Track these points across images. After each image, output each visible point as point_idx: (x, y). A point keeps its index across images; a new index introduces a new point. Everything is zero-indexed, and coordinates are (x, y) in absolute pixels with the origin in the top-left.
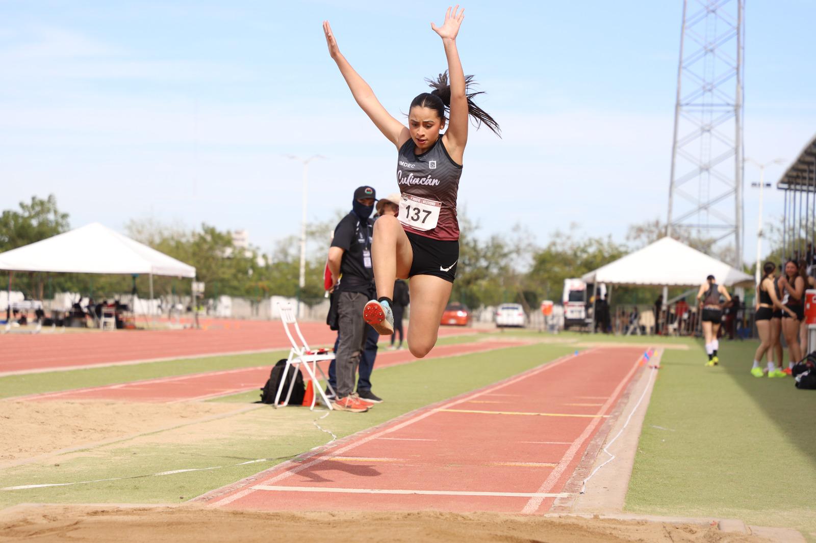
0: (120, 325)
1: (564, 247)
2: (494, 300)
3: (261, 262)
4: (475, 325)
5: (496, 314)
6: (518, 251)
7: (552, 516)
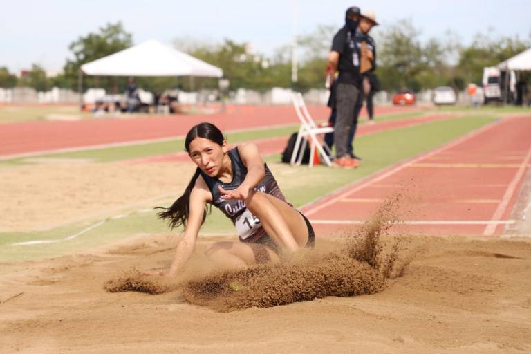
0: (172, 111)
1: (483, 45)
2: (432, 85)
3: (265, 65)
4: (419, 104)
5: (433, 96)
6: (450, 49)
7: (507, 236)
